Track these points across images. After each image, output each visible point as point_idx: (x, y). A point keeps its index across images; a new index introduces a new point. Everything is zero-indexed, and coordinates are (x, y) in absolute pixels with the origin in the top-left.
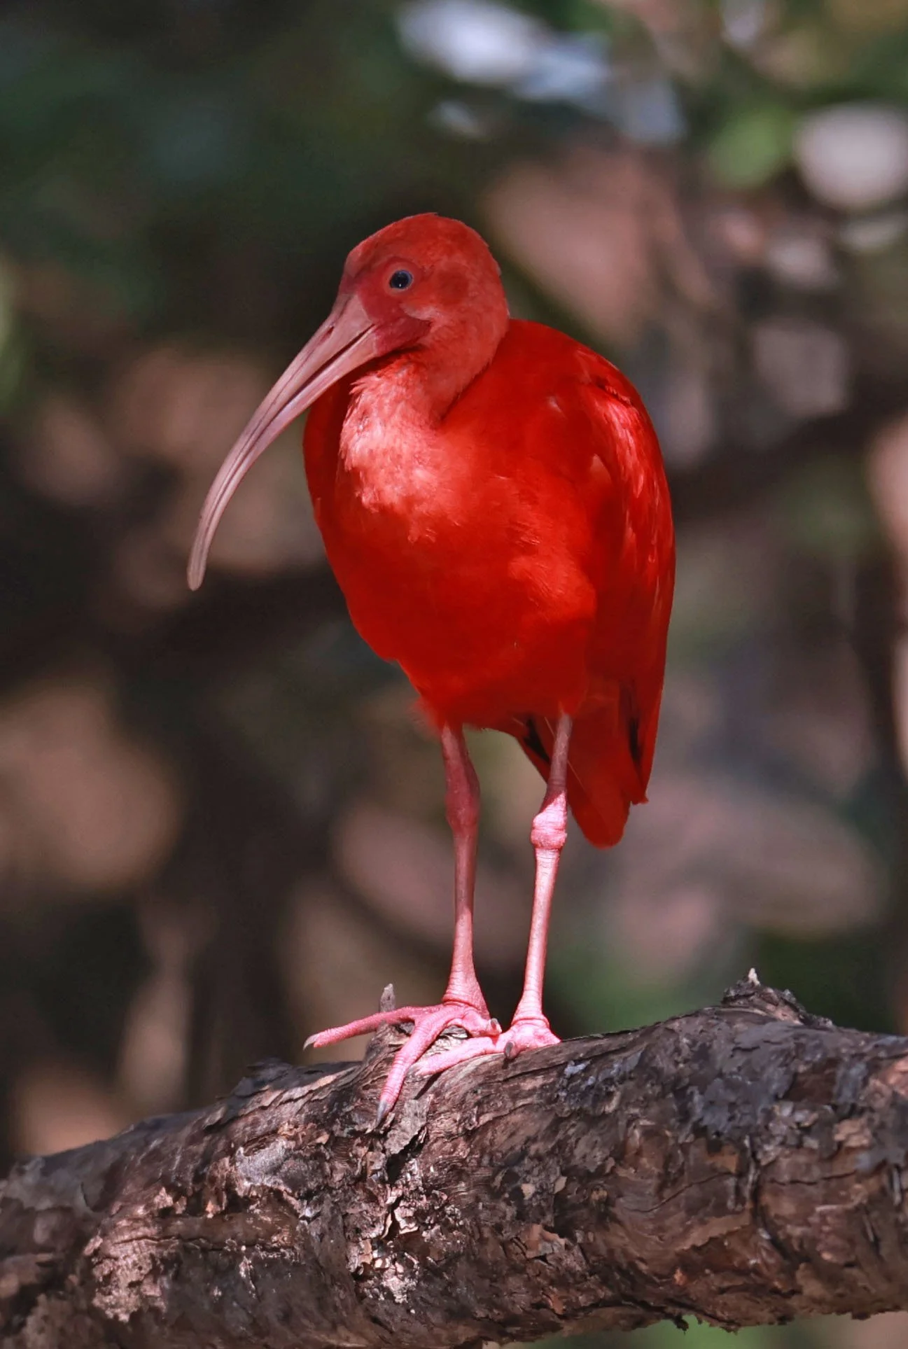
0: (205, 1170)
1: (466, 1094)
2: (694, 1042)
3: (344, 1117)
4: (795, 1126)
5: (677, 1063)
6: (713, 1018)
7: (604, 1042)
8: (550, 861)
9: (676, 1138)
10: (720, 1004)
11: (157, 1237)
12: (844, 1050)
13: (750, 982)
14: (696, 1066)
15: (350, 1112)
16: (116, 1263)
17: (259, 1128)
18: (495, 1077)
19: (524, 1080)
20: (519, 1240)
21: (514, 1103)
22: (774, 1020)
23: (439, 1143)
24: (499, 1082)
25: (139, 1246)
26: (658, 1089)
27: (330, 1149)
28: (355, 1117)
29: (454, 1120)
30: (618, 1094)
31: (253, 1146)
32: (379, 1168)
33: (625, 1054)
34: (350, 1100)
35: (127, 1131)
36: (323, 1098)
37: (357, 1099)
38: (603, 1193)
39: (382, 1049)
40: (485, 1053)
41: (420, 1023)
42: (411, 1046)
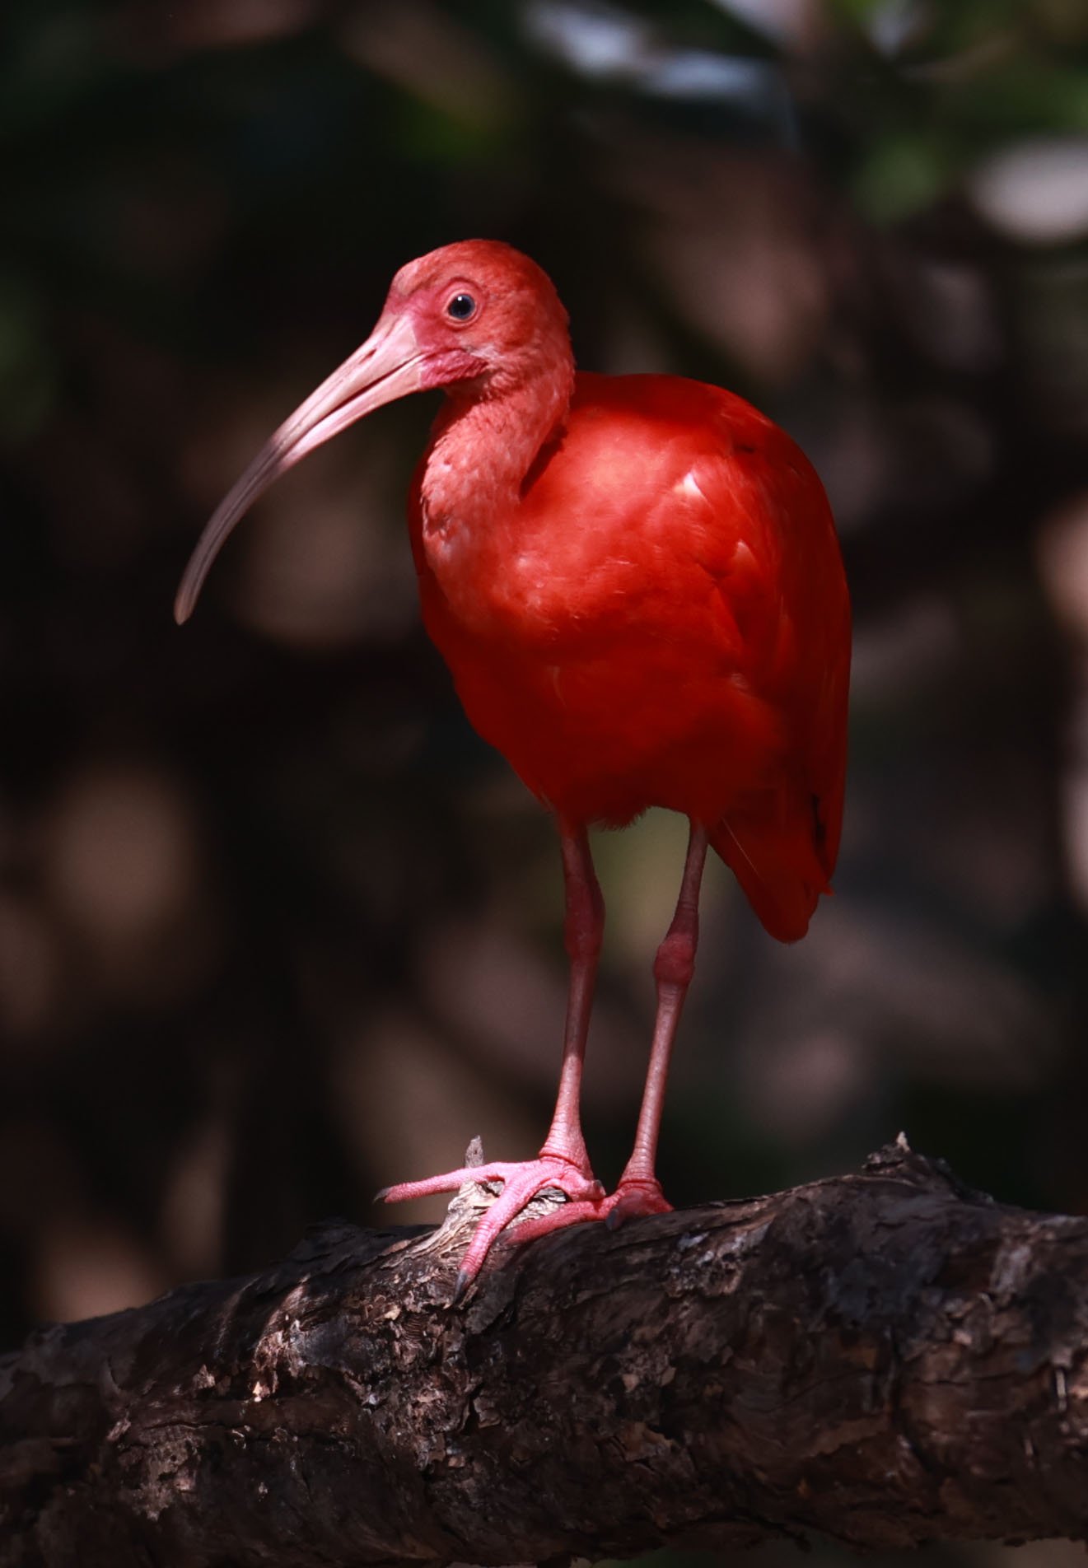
0: (254, 1345)
1: (562, 1267)
2: (830, 1215)
3: (417, 1288)
4: (944, 1317)
6: (853, 1188)
7: (725, 1212)
8: (674, 997)
9: (805, 1327)
11: (195, 1422)
12: (1004, 1231)
14: (831, 1243)
15: (426, 1283)
16: (146, 1451)
18: (596, 1248)
19: (630, 1253)
20: (617, 1439)
21: (617, 1279)
22: (924, 1193)
23: (528, 1323)
24: (600, 1254)
25: (174, 1432)
26: (786, 1268)
27: (400, 1326)
28: (432, 1290)
29: (548, 1298)
30: (739, 1272)
31: (310, 1319)
32: (456, 1350)
33: (748, 1227)
34: (427, 1271)
35: (164, 1298)
36: (393, 1265)
37: (435, 1268)
38: (718, 1388)
39: (465, 1211)
40: (585, 1219)
41: (511, 1182)
42: (500, 1209)
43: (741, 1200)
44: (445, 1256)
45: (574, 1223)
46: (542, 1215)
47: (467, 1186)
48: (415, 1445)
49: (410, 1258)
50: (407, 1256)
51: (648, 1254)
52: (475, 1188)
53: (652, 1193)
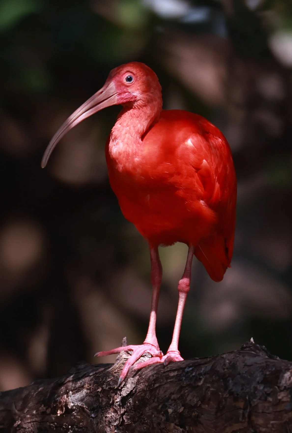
0: (58, 399)
1: (150, 376)
2: (230, 362)
3: (107, 382)
4: (264, 393)
5: (224, 369)
6: (237, 354)
7: (199, 361)
8: (183, 296)
9: (223, 395)
10: (240, 349)
11: (39, 421)
12: (283, 367)
13: (251, 342)
14: (231, 371)
15: (109, 381)
16: (25, 430)
17: (77, 385)
18: (160, 371)
19: (171, 373)
20: (166, 428)
21: (167, 380)
22: (259, 356)
23: (140, 393)
24: (162, 373)
25: (33, 424)
26: (217, 378)
27: (102, 394)
28: (111, 383)
29: (146, 386)
30: (203, 379)
31: (75, 391)
32: (118, 401)
33: (206, 365)
34: (110, 377)
35: (31, 384)
36: (100, 375)
37: (112, 376)
38: (196, 413)
39: (121, 359)
40: (157, 363)
41: (135, 351)
42: (132, 359)
43: (204, 357)
44: (115, 373)
45: (154, 363)
46: (144, 361)
47: (122, 352)
48: (106, 429)
49: (105, 373)
50: (104, 373)
51: (176, 373)
52: (124, 353)
53: (177, 354)
